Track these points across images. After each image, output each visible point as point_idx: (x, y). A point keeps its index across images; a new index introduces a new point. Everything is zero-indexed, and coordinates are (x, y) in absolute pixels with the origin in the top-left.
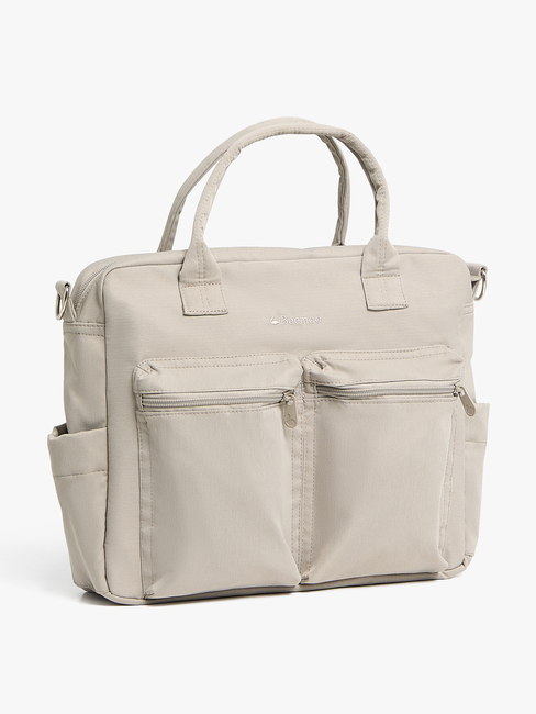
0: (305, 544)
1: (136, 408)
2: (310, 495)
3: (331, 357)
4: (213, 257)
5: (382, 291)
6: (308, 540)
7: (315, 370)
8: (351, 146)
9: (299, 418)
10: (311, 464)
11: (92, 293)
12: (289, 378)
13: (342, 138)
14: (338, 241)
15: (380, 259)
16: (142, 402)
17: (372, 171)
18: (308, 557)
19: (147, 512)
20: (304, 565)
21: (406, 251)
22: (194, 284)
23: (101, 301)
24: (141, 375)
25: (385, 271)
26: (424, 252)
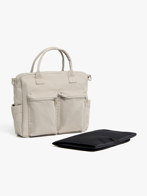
0: (58, 126)
1: (28, 101)
2: (59, 117)
3: (63, 92)
4: (41, 73)
5: (72, 80)
6: (59, 125)
7: (60, 94)
8: (64, 53)
9: (57, 103)
10: (59, 111)
11: (19, 80)
12: (55, 96)
13: (63, 51)
14: (63, 70)
15: (71, 74)
16: (29, 100)
17: (68, 57)
18: (59, 128)
19: (30, 120)
20: (58, 130)
21: (76, 72)
22: (38, 78)
23: (21, 82)
24: (29, 95)
25: (72, 75)
26: (79, 72)
